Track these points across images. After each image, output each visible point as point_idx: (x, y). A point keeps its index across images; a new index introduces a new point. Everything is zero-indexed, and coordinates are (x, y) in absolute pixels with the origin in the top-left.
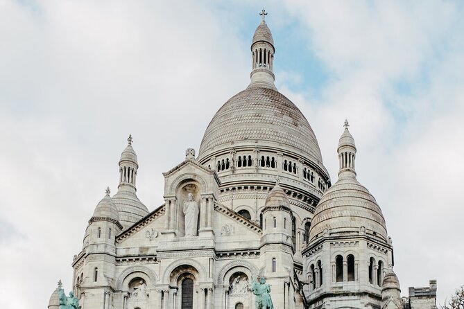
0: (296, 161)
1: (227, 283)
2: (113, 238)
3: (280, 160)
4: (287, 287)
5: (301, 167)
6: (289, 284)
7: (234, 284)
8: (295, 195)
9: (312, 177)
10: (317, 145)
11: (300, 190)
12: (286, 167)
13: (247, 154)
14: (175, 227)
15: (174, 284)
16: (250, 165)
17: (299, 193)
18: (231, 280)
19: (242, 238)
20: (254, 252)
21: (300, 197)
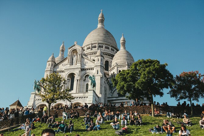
0: (109, 46)
1: (84, 78)
2: (53, 66)
3: (104, 46)
4: (101, 78)
5: (110, 48)
6: (102, 78)
7: (86, 78)
8: (108, 55)
9: (114, 50)
10: (116, 42)
11: (110, 54)
12: (106, 48)
13: (95, 45)
14: (70, 63)
15: (69, 78)
16: (96, 48)
17: (109, 55)
18: (85, 77)
19: (89, 65)
20: (92, 69)
21: (110, 56)
